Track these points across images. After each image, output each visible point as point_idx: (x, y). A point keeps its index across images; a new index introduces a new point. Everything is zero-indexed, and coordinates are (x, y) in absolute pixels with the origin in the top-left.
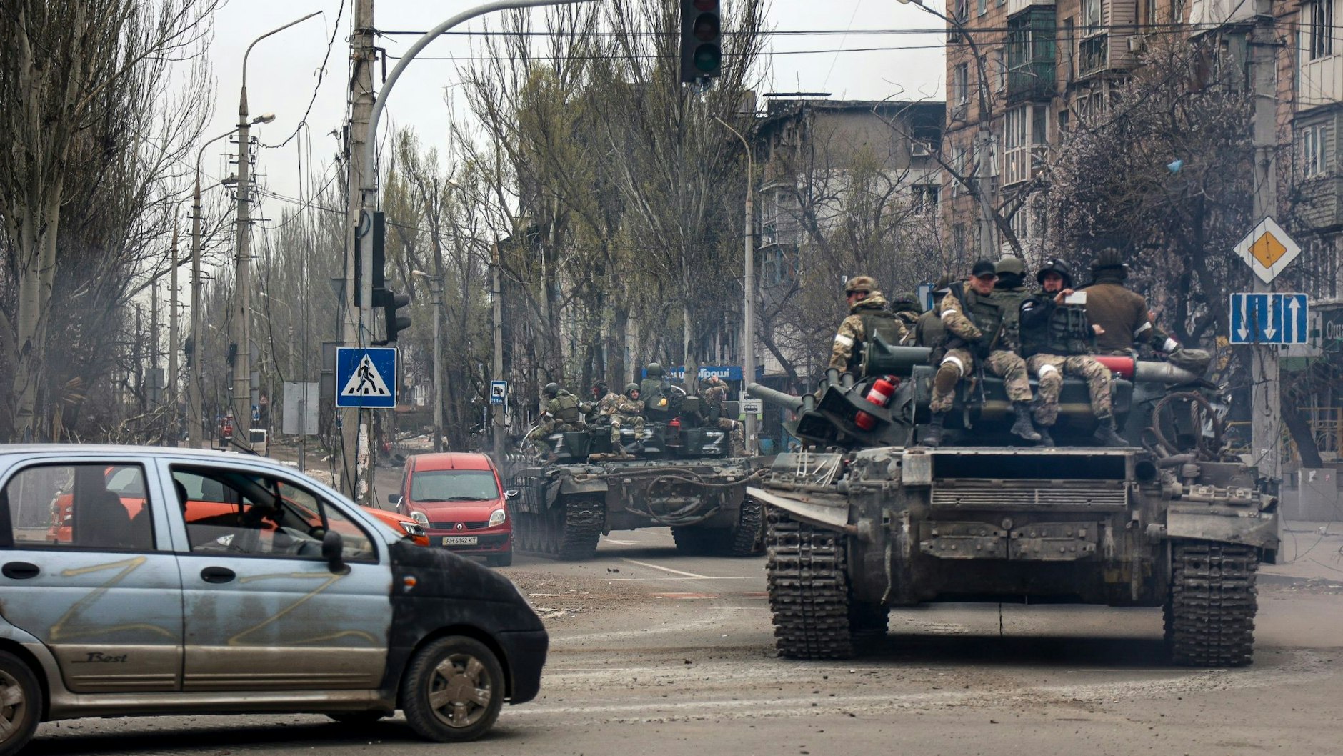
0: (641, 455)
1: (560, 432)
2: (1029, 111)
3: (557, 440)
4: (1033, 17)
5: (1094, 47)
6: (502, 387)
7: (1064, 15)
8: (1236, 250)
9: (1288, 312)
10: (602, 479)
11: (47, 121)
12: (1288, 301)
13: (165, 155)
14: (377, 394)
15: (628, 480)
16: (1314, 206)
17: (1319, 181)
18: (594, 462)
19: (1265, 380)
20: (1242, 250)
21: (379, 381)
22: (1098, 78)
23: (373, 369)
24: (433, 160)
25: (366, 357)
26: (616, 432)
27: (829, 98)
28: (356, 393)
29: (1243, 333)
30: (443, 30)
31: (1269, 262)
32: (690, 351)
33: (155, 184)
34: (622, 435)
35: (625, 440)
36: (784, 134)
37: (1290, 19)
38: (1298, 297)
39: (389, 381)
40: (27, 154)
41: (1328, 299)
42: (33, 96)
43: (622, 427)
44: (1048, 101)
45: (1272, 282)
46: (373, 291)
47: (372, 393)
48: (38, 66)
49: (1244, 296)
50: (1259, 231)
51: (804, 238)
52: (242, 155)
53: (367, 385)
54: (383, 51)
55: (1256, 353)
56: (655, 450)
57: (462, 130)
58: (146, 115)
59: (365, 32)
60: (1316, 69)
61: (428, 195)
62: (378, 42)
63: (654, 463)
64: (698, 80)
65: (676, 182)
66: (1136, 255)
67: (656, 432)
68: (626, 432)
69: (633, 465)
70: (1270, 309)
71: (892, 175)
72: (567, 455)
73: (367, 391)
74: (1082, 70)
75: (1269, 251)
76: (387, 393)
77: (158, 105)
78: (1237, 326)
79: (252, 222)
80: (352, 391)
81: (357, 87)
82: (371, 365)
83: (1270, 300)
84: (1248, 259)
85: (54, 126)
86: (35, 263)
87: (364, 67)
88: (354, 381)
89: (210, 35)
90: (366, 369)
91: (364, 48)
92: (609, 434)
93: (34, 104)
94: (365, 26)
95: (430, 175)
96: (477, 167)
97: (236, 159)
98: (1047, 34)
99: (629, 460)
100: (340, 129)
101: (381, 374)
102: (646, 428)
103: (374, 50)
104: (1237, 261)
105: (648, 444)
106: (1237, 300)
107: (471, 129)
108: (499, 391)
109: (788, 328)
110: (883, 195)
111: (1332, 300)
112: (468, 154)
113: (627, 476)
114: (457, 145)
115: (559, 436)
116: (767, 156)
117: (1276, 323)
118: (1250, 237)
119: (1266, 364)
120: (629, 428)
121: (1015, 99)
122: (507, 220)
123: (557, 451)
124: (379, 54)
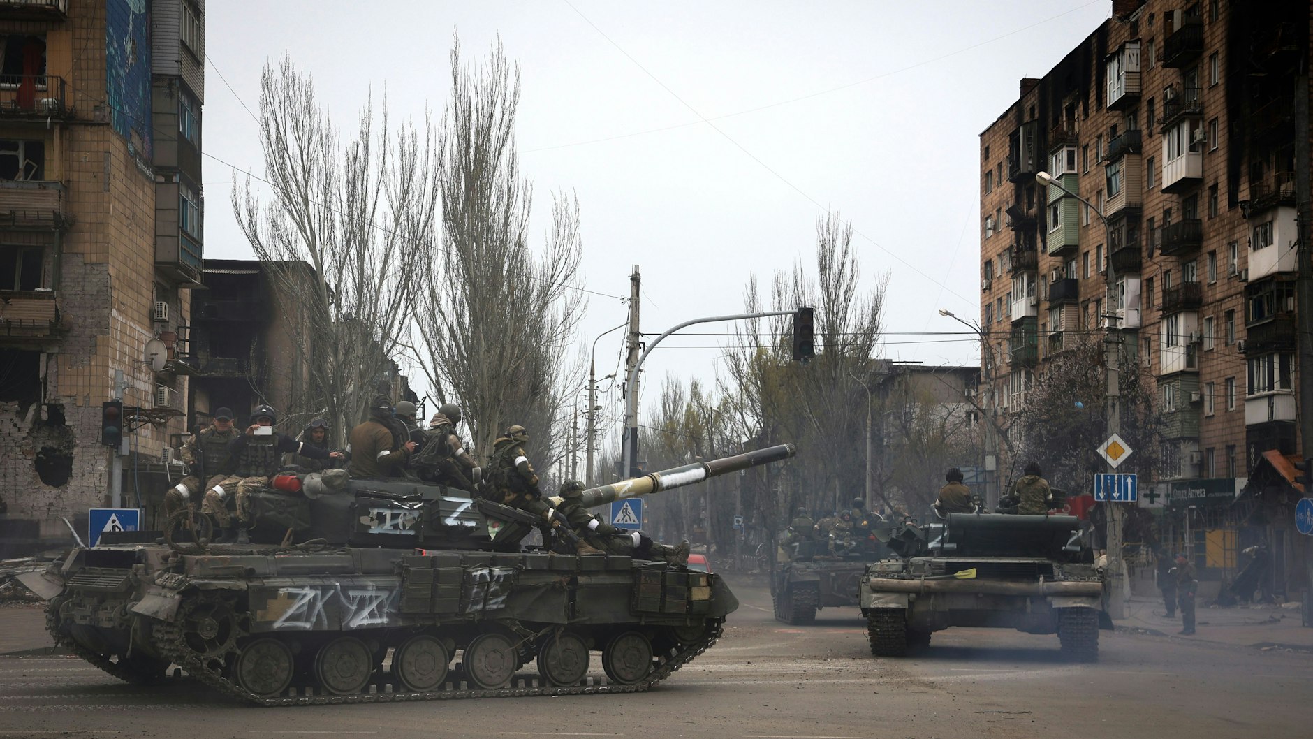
0: (847, 558)
1: (797, 541)
2: (1023, 374)
3: (796, 546)
4: (1025, 322)
5: (1056, 338)
6: (740, 519)
7: (1041, 322)
8: (1098, 451)
9: (1126, 484)
10: (817, 573)
11: (492, 378)
12: (1126, 478)
13: (565, 394)
14: (632, 522)
15: (833, 574)
16: (1167, 426)
17: (1170, 414)
18: (815, 561)
19: (1114, 520)
20: (1101, 451)
21: (633, 516)
22: (1058, 356)
23: (630, 510)
24: (710, 397)
25: (627, 503)
26: (831, 542)
27: (922, 364)
28: (621, 522)
29: (1102, 495)
30: (670, 333)
31: (1115, 458)
32: (839, 501)
33: (558, 410)
34: (836, 544)
35: (838, 547)
36: (896, 384)
37: (1157, 326)
38: (1131, 476)
39: (638, 516)
40: (481, 396)
41: (1176, 477)
42: (485, 366)
43: (836, 539)
44: (1033, 367)
45: (1117, 468)
46: (631, 469)
47: (629, 522)
48: (488, 351)
49: (1102, 475)
50: (1110, 441)
51: (905, 440)
52: (591, 396)
53: (627, 517)
54: (644, 344)
55: (1109, 506)
56: (858, 554)
57: (722, 381)
58: (554, 374)
59: (635, 335)
60: (1170, 354)
61: (707, 416)
62: (641, 339)
63: (853, 563)
64: (802, 359)
65: (832, 409)
66: (1069, 452)
67: (858, 543)
68: (838, 542)
69: (839, 564)
70: (1116, 482)
71: (951, 407)
72: (802, 556)
73: (626, 521)
74: (1050, 352)
75: (1116, 452)
76: (637, 522)
77: (561, 370)
78: (1099, 491)
79: (596, 431)
80: (619, 521)
81: (630, 363)
82: (629, 507)
83: (1116, 477)
84: (1104, 455)
85: (495, 381)
86: (484, 451)
87: (634, 352)
88: (620, 516)
89: (576, 333)
90: (626, 509)
91: (634, 342)
92: (827, 543)
93: (485, 370)
94: (635, 331)
95: (708, 405)
96: (729, 401)
97: (588, 398)
98: (1033, 333)
99: (839, 561)
100: (621, 384)
101: (634, 512)
102: (851, 539)
103: (639, 343)
104: (1099, 456)
105: (853, 550)
106: (1099, 477)
107: (727, 380)
108: (738, 521)
109: (895, 489)
110: (945, 417)
111: (1179, 477)
112: (725, 394)
113: (832, 571)
114: (720, 389)
115: (797, 544)
116: (887, 395)
117: (1119, 490)
118: (1105, 444)
119: (1114, 512)
120: (841, 540)
121: (1015, 366)
122: (746, 429)
123: (796, 554)
124: (642, 345)
